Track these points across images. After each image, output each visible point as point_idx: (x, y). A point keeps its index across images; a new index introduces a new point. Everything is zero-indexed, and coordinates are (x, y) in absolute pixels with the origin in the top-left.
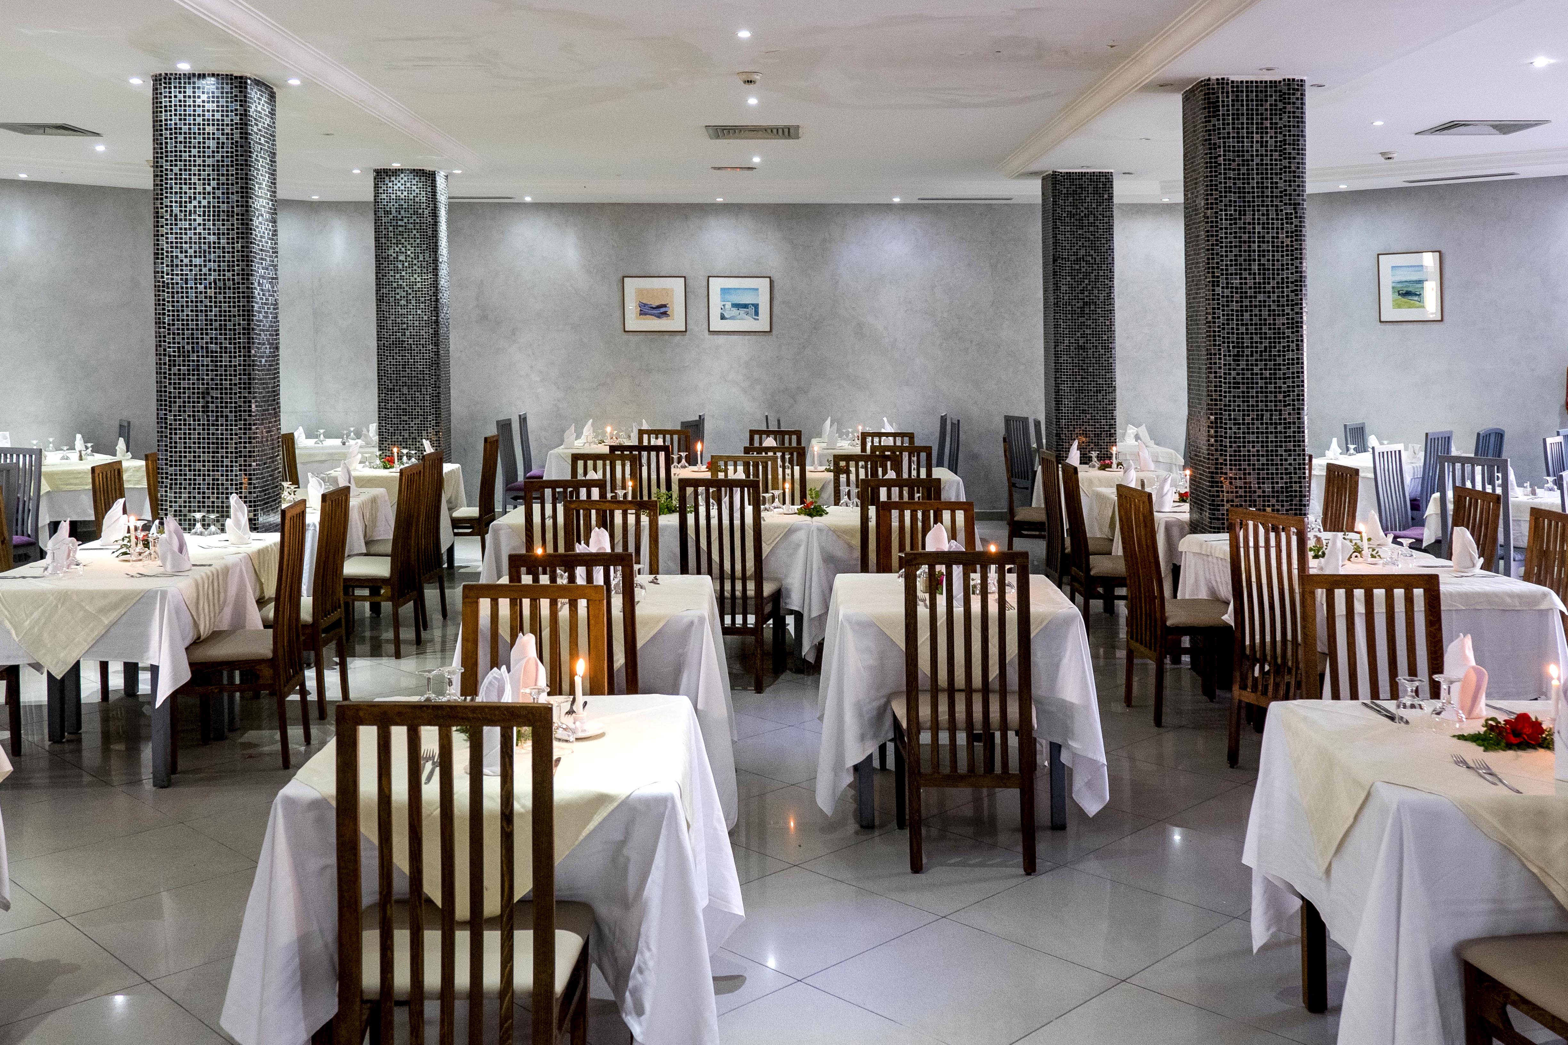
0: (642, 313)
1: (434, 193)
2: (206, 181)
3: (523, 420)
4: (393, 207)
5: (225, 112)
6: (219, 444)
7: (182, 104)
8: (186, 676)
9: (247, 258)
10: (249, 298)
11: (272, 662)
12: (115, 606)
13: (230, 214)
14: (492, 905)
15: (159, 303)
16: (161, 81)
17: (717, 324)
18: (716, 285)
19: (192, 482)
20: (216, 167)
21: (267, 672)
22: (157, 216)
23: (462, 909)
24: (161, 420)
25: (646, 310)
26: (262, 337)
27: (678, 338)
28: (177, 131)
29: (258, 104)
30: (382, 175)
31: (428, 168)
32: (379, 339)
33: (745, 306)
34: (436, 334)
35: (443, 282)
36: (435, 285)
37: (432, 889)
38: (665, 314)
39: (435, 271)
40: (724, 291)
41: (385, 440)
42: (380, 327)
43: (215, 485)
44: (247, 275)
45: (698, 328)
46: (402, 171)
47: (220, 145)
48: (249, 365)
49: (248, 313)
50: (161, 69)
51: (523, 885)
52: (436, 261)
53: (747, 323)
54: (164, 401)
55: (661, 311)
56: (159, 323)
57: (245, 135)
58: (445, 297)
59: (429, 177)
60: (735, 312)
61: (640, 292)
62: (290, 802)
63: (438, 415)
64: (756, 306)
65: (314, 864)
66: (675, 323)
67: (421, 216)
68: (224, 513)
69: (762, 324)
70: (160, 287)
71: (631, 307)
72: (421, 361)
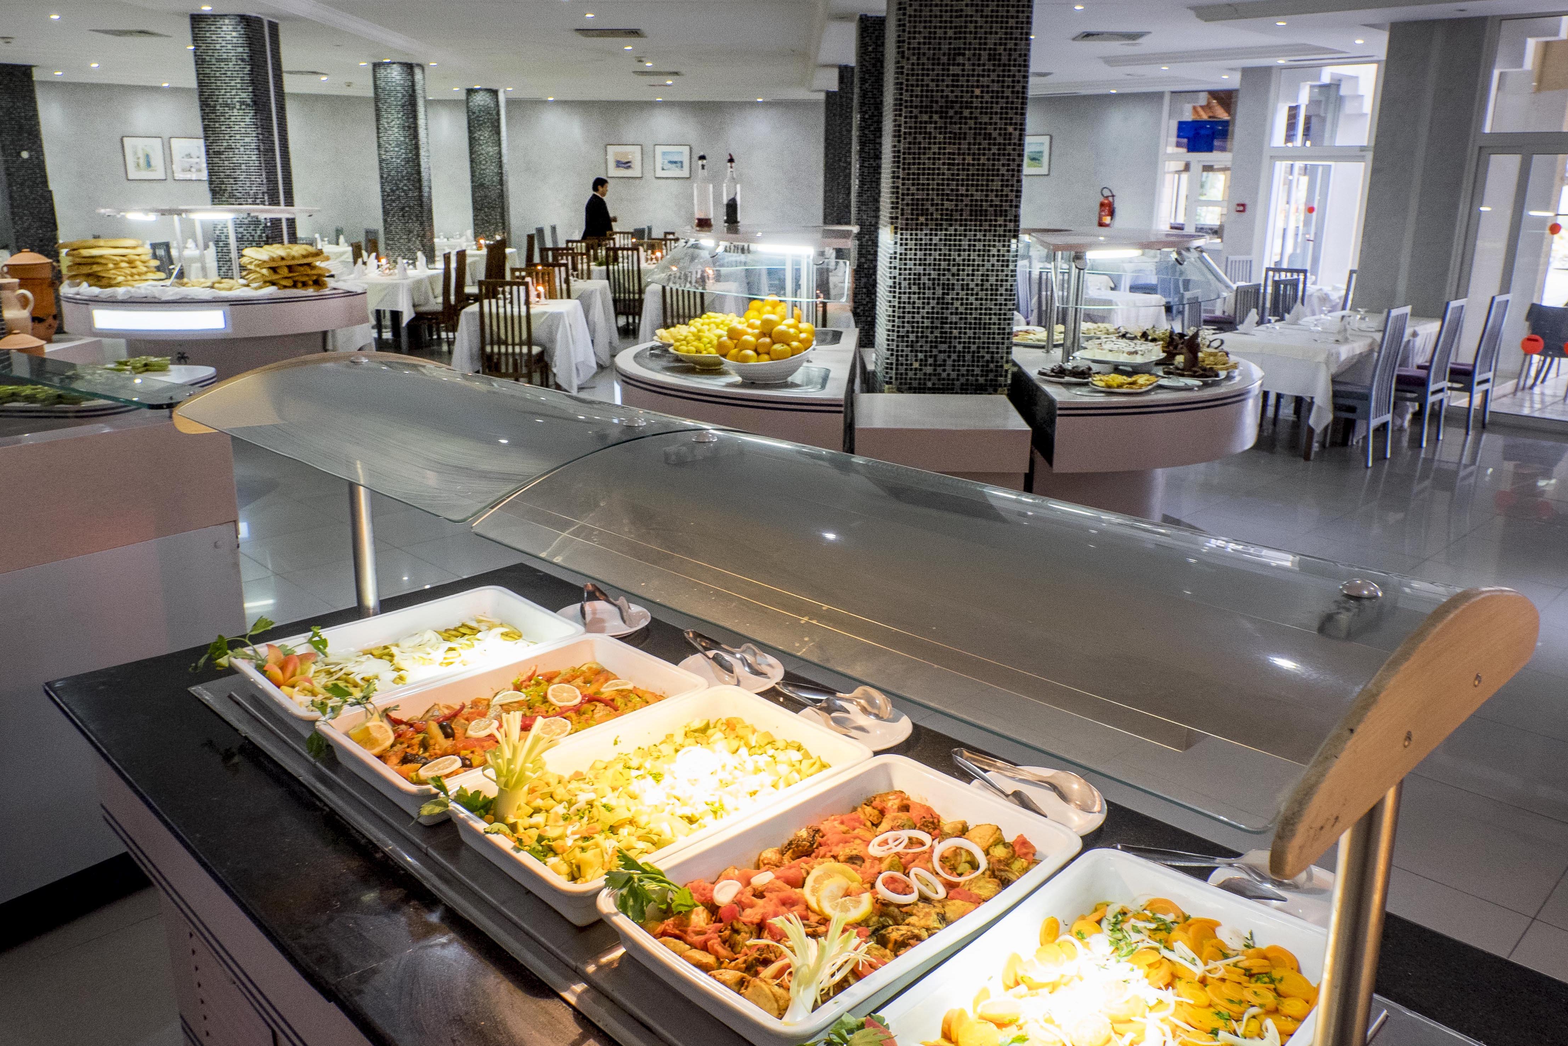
0: (618, 166)
1: (497, 102)
2: (398, 112)
3: (554, 229)
4: (476, 110)
5: (405, 80)
6: (410, 232)
7: (386, 77)
8: (413, 315)
9: (417, 147)
10: (419, 165)
11: (442, 313)
12: (385, 289)
13: (409, 127)
14: (517, 340)
15: (381, 168)
16: (376, 66)
17: (660, 173)
18: (659, 150)
19: (399, 248)
20: (403, 106)
21: (441, 317)
22: (378, 129)
23: (510, 341)
24: (385, 221)
25: (619, 164)
26: (425, 183)
27: (637, 181)
28: (384, 89)
29: (418, 75)
30: (470, 92)
31: (494, 87)
32: (473, 182)
33: (675, 162)
34: (501, 180)
35: (504, 151)
36: (500, 153)
37: (503, 336)
38: (629, 167)
39: (500, 145)
40: (664, 153)
41: (476, 236)
42: (473, 176)
43: (409, 250)
44: (417, 155)
45: (649, 175)
46: (480, 89)
47: (404, 96)
48: (421, 197)
49: (419, 173)
50: (376, 61)
51: (524, 336)
52: (499, 140)
53: (676, 173)
54: (386, 212)
55: (627, 165)
56: (382, 177)
57: (414, 91)
58: (505, 159)
59: (494, 93)
60: (670, 166)
61: (616, 154)
62: (466, 313)
63: (503, 223)
64: (681, 162)
65: (472, 329)
66: (635, 172)
67: (491, 114)
68: (415, 259)
69: (685, 173)
70: (381, 161)
71: (611, 164)
72: (493, 194)
